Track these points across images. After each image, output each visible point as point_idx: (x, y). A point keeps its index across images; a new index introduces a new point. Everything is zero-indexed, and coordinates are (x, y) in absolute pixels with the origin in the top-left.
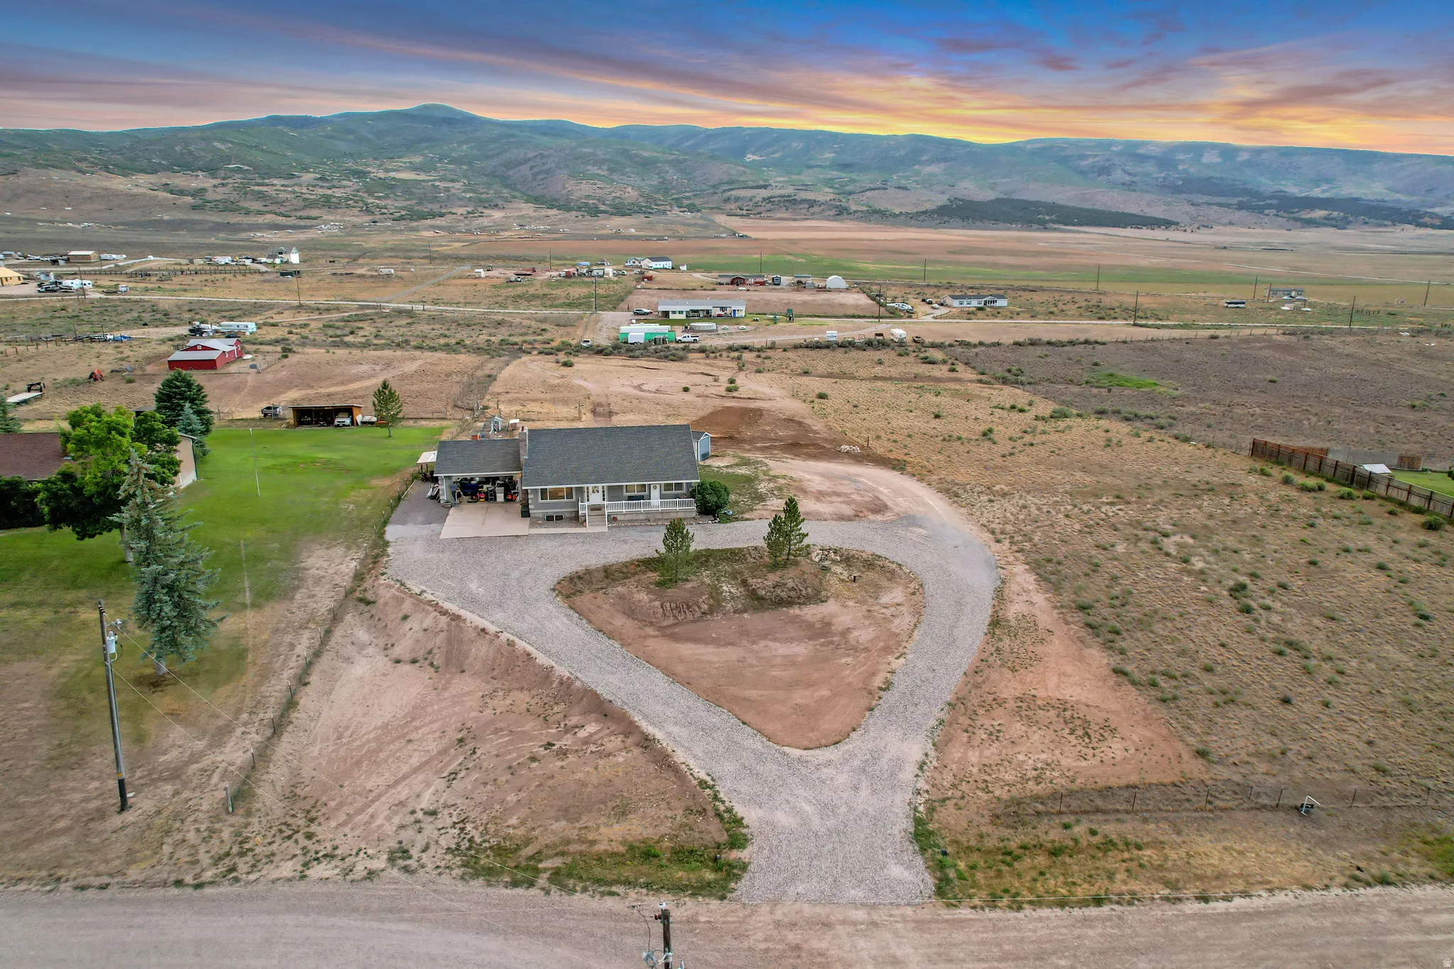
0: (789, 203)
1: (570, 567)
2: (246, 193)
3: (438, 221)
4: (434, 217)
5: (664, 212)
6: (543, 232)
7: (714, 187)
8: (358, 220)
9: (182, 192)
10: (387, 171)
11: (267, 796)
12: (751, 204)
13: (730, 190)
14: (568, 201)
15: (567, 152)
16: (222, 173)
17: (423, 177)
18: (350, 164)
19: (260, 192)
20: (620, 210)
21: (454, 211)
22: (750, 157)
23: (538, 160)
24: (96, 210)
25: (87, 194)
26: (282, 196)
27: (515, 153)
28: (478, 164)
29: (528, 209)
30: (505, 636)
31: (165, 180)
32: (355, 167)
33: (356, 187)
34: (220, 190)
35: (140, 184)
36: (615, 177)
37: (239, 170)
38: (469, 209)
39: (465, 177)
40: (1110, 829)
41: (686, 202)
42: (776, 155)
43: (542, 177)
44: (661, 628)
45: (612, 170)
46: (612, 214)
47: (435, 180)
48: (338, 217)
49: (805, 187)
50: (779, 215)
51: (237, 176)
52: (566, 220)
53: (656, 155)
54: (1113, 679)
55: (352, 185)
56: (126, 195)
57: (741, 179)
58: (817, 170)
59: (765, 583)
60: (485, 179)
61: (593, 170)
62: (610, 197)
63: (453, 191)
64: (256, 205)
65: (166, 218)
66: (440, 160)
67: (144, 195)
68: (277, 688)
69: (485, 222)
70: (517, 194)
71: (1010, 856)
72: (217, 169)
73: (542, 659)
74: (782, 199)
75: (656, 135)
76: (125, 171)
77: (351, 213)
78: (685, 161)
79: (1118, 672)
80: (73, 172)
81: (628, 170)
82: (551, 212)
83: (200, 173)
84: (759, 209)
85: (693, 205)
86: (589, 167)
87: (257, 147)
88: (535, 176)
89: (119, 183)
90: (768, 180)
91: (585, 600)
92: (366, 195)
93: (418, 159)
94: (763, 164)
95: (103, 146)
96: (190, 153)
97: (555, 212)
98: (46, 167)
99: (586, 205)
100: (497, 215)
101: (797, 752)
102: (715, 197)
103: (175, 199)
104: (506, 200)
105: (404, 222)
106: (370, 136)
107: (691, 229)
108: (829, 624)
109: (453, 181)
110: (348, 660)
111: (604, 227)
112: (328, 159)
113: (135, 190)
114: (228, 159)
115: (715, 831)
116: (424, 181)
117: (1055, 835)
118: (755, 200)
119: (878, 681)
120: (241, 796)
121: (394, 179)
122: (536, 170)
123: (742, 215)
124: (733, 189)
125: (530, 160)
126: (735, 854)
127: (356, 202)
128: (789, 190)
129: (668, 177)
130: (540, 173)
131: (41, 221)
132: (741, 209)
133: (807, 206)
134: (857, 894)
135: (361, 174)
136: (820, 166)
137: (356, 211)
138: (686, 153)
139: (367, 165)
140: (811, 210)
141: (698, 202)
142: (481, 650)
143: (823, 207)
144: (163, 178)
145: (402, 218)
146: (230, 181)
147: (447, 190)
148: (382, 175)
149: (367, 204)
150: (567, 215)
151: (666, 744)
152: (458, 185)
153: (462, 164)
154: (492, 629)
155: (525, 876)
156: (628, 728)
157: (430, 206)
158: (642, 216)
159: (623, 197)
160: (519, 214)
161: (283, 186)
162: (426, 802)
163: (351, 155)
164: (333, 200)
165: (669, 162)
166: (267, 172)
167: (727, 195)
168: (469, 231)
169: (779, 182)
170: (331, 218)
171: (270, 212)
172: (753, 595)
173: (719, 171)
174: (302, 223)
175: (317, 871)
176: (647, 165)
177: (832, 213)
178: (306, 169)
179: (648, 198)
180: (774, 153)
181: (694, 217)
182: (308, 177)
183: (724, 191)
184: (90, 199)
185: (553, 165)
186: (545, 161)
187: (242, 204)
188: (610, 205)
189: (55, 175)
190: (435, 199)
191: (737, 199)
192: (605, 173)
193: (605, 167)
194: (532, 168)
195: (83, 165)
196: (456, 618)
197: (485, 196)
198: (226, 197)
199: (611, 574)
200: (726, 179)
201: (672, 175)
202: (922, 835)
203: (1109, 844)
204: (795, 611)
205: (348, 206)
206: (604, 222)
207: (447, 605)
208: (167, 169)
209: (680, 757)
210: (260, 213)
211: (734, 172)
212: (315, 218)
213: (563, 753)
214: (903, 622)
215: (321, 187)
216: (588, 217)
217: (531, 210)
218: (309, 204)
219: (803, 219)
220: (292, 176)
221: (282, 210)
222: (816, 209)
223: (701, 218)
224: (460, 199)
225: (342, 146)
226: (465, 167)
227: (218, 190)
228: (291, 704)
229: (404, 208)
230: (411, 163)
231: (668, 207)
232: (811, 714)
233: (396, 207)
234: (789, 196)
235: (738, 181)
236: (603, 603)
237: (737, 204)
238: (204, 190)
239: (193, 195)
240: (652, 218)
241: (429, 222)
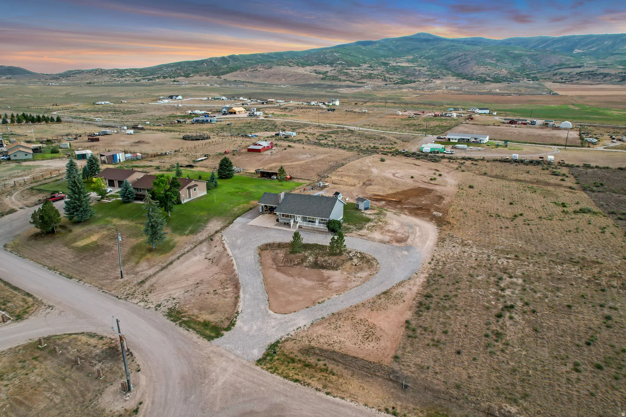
0: (592, 75)
2: (341, 73)
3: (413, 85)
4: (411, 82)
5: (518, 81)
6: (455, 90)
7: (550, 67)
8: (380, 84)
9: (320, 73)
10: (397, 63)
12: (569, 76)
13: (558, 69)
14: (472, 75)
15: (477, 52)
16: (335, 65)
17: (411, 65)
18: (383, 60)
19: (346, 72)
20: (497, 80)
21: (420, 80)
22: (576, 51)
23: (463, 57)
24: (291, 80)
25: (290, 75)
26: (354, 74)
27: (453, 54)
28: (436, 59)
29: (452, 79)
31: (315, 69)
32: (384, 61)
33: (383, 70)
34: (333, 72)
35: (306, 70)
36: (499, 64)
37: (341, 64)
38: (427, 79)
39: (429, 65)
41: (532, 76)
42: (593, 49)
43: (463, 64)
45: (497, 61)
46: (492, 82)
47: (415, 67)
48: (373, 83)
49: (606, 66)
50: (583, 82)
51: (340, 66)
52: (468, 85)
53: (522, 52)
55: (382, 68)
56: (302, 74)
57: (567, 63)
58: (616, 56)
60: (438, 65)
61: (488, 60)
62: (493, 74)
63: (422, 71)
64: (343, 78)
65: (312, 83)
66: (420, 58)
67: (307, 74)
69: (432, 85)
70: (450, 72)
72: (333, 64)
74: (588, 73)
75: (524, 42)
76: (303, 65)
77: (378, 81)
78: (537, 55)
80: (288, 67)
81: (506, 60)
82: (463, 81)
83: (328, 65)
84: (572, 79)
85: (536, 77)
86: (487, 59)
87: (349, 54)
88: (460, 64)
89: (300, 70)
90: (583, 63)
92: (386, 73)
93: (411, 57)
94: (584, 54)
95: (299, 56)
96: (325, 57)
97: (465, 80)
98: (280, 65)
99: (481, 77)
100: (438, 82)
102: (550, 73)
103: (316, 76)
104: (444, 75)
105: (398, 85)
106: (393, 48)
107: (529, 90)
109: (423, 67)
111: (485, 88)
112: (375, 58)
113: (305, 73)
114: (338, 59)
116: (411, 67)
118: (571, 74)
121: (399, 66)
122: (461, 61)
123: (562, 82)
124: (560, 69)
125: (459, 56)
127: (381, 76)
128: (595, 68)
129: (526, 63)
130: (463, 62)
131: (274, 85)
132: (562, 79)
133: (602, 77)
135: (385, 64)
136: (620, 54)
137: (380, 80)
138: (538, 51)
139: (390, 60)
140: (605, 79)
141: (538, 75)
143: (612, 77)
144: (315, 68)
145: (398, 83)
146: (337, 68)
147: (420, 70)
148: (394, 64)
149: (385, 77)
150: (470, 82)
152: (425, 69)
153: (429, 59)
157: (411, 78)
158: (507, 83)
159: (500, 73)
160: (448, 81)
161: (355, 70)
163: (384, 56)
164: (372, 75)
165: (528, 56)
166: (350, 64)
167: (556, 71)
168: (423, 90)
169: (590, 64)
170: (370, 83)
171: (348, 80)
173: (554, 60)
174: (359, 85)
176: (516, 57)
177: (617, 80)
178: (365, 63)
179: (512, 74)
180: (592, 48)
181: (533, 84)
182: (365, 66)
183: (555, 70)
184: (290, 76)
185: (469, 59)
186: (466, 57)
187: (339, 77)
188: (492, 78)
189: (282, 68)
190: (414, 75)
191: (561, 74)
192: (493, 62)
193: (494, 59)
194: (459, 60)
195: (291, 64)
197: (435, 73)
198: (334, 74)
200: (558, 63)
201: (529, 62)
205: (378, 78)
206: (486, 86)
208: (318, 64)
210: (345, 81)
211: (563, 60)
212: (364, 83)
215: (369, 70)
216: (479, 83)
217: (454, 80)
218: (363, 77)
219: (597, 84)
220: (359, 66)
221: (353, 79)
222: (608, 78)
223: (537, 84)
224: (424, 75)
225: (381, 52)
226: (430, 60)
227: (332, 72)
229: (399, 79)
230: (407, 59)
231: (522, 78)
233: (397, 78)
234: (593, 72)
235: (564, 64)
237: (560, 76)
238: (327, 72)
239: (323, 74)
240: (511, 84)
241: (408, 85)
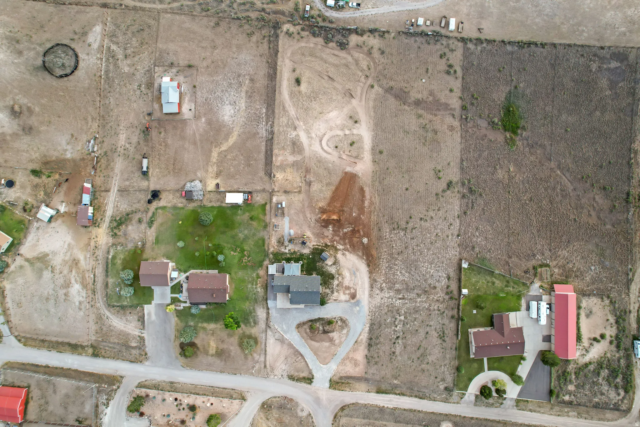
1: (298, 322)
11: (268, 366)
30: (290, 340)
40: (349, 381)
44: (310, 337)
54: (365, 356)
59: (327, 328)
68: (263, 346)
71: (338, 383)
73: (295, 346)
79: (366, 355)
91: (300, 329)
101: (322, 365)
108: (333, 338)
110: (270, 339)
115: (311, 377)
117: (343, 381)
119: (335, 353)
120: (265, 366)
126: (312, 380)
134: (322, 386)
142: (286, 342)
151: (308, 362)
154: (288, 339)
155: (293, 380)
156: (304, 359)
162: (283, 369)
172: (324, 330)
175: (276, 377)
196: (283, 335)
199: (304, 323)
202: (330, 380)
203: (348, 383)
204: (329, 334)
207: (281, 333)
209: (309, 365)
213: (297, 362)
214: (343, 339)
228: (266, 351)
232: (325, 358)
236: (302, 330)
